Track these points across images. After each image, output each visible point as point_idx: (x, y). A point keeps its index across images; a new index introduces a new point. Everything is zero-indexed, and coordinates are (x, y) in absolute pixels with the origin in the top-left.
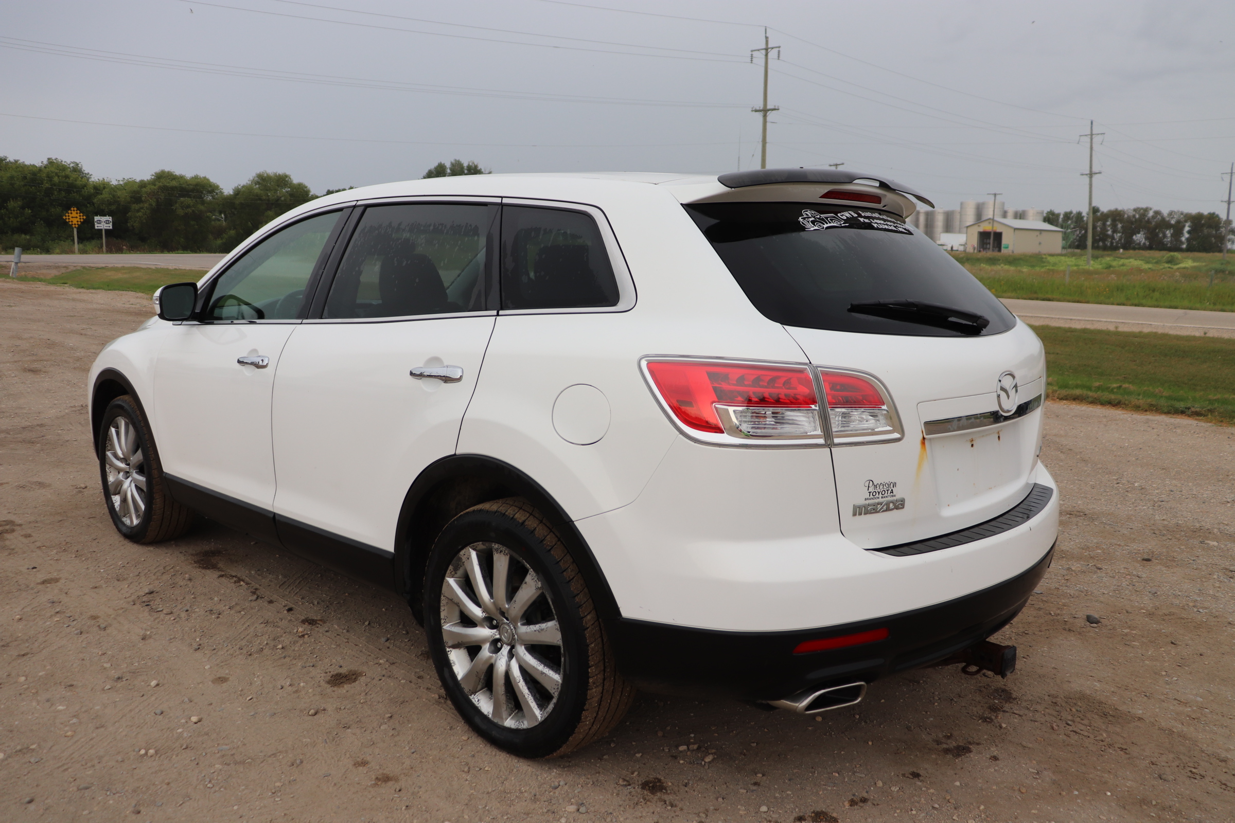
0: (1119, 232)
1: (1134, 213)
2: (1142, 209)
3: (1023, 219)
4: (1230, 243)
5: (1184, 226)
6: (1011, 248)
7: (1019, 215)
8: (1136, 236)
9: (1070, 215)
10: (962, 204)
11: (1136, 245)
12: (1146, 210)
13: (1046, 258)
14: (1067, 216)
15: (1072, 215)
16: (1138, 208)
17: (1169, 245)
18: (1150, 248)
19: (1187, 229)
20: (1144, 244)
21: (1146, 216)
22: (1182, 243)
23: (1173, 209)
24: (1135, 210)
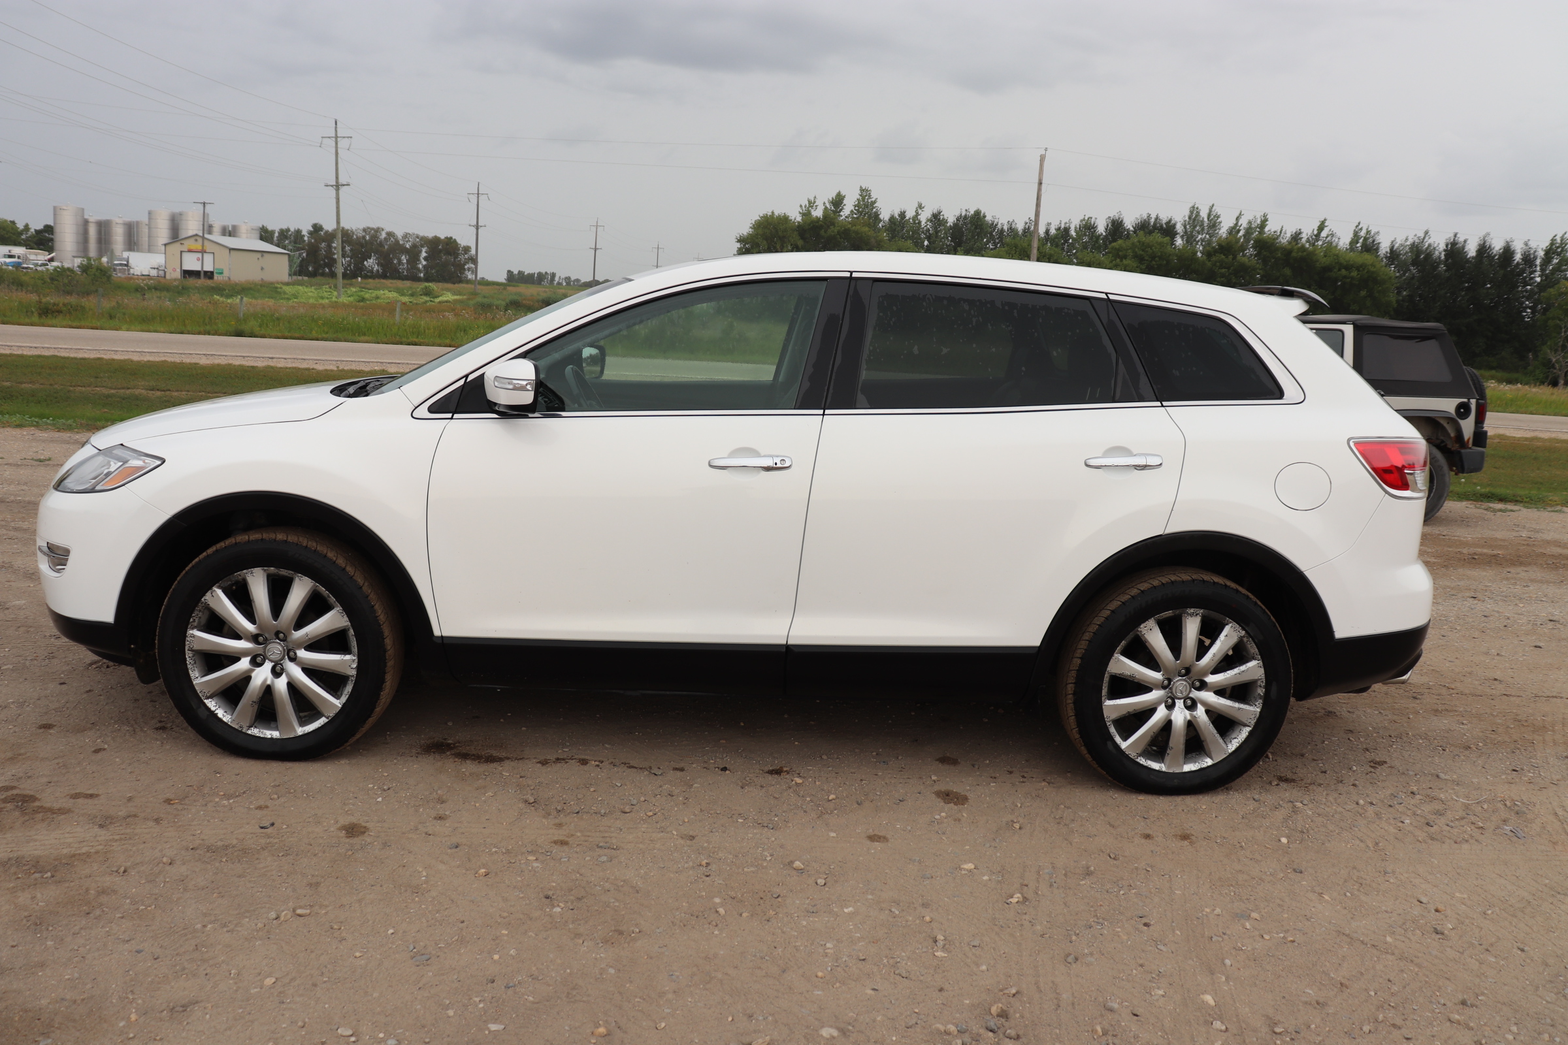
0: (348, 257)
1: (364, 234)
2: (373, 229)
3: (234, 236)
4: (470, 272)
5: (421, 251)
6: (226, 274)
7: (227, 231)
8: (368, 262)
9: (287, 234)
10: (150, 213)
11: (368, 272)
12: (378, 230)
13: (281, 288)
14: (284, 234)
15: (290, 233)
16: (368, 228)
17: (405, 273)
18: (384, 276)
19: (424, 254)
20: (378, 271)
21: (378, 238)
22: (420, 271)
23: (407, 232)
24: (364, 230)
